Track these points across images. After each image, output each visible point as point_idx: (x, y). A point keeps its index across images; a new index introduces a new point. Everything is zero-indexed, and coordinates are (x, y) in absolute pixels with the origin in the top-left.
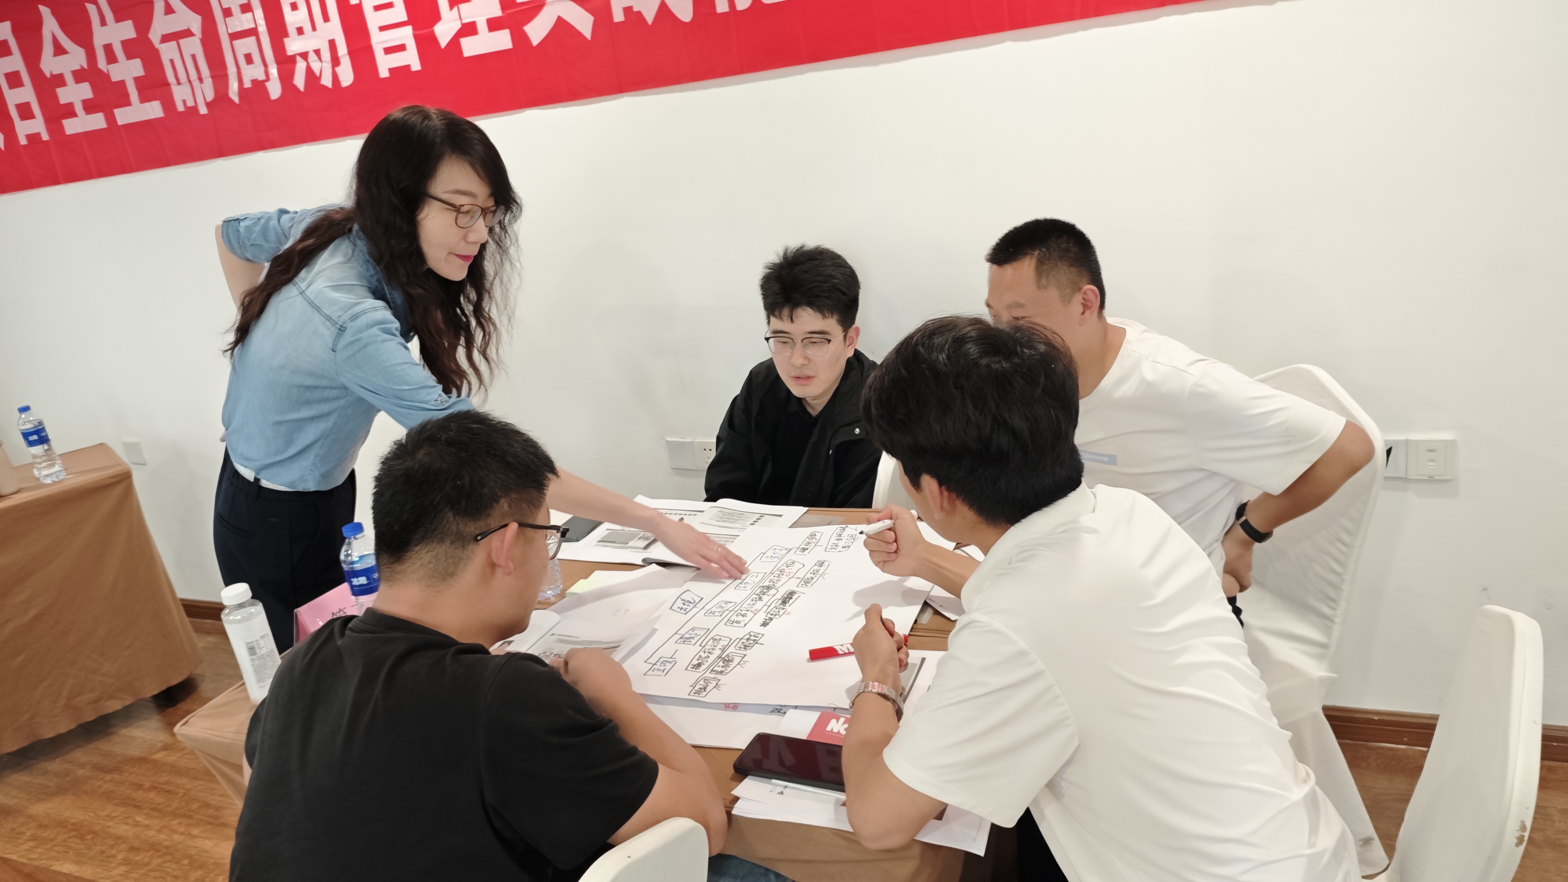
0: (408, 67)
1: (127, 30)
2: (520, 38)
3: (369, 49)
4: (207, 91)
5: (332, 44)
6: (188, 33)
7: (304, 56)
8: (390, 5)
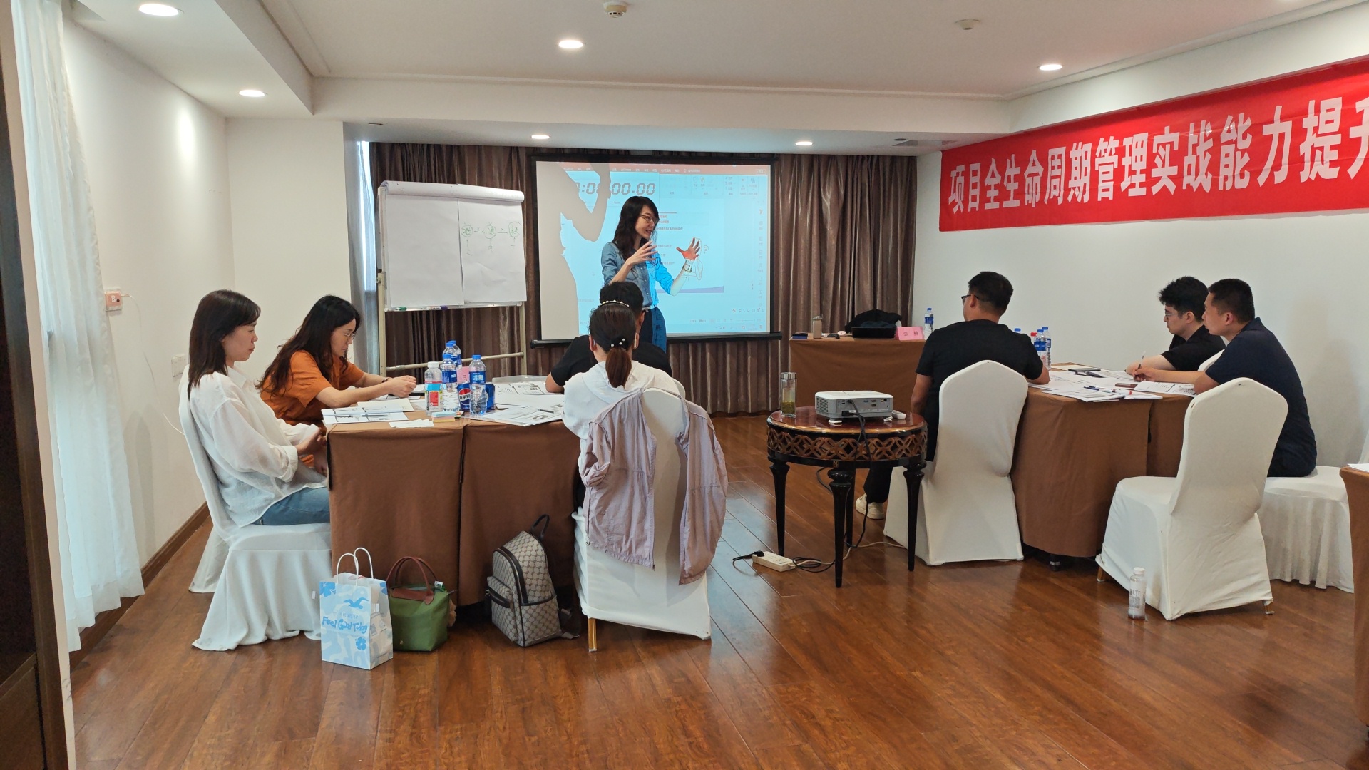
0: (1108, 198)
1: (1017, 171)
2: (1149, 191)
3: (1097, 189)
4: (1037, 198)
5: (1085, 185)
6: (1037, 174)
7: (1074, 188)
8: (1108, 172)
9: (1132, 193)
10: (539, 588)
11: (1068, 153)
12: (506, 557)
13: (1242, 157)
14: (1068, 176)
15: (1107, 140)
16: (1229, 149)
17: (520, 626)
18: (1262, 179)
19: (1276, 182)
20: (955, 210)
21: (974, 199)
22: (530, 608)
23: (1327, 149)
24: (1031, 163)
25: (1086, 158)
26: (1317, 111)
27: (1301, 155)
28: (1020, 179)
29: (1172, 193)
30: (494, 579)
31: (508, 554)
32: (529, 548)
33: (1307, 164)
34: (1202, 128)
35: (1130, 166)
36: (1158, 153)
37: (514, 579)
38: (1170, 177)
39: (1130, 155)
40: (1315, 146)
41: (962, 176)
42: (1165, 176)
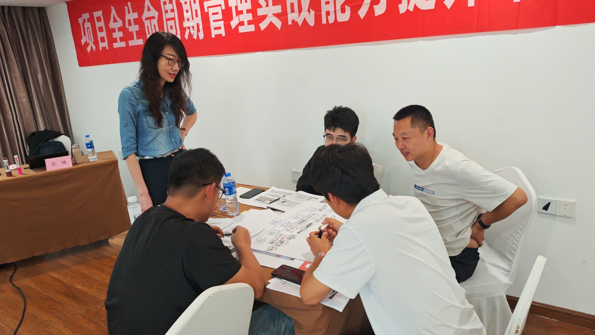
3: (209, 28)
5: (198, 25)
8: (217, 13)
9: (242, 30)
14: (181, 18)
18: (362, 12)
19: (376, 15)
21: (103, 40)
24: (146, 9)
25: (195, 3)
28: (139, 21)
29: (279, 28)
35: (236, 7)
38: (276, 15)
41: (88, 22)
42: (270, 14)
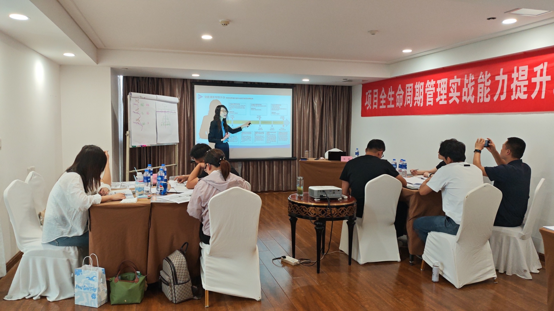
0: (431, 105)
1: (393, 93)
2: (448, 102)
3: (426, 101)
4: (401, 104)
5: (421, 99)
6: (401, 94)
7: (417, 101)
8: (431, 94)
9: (441, 103)
10: (183, 277)
11: (414, 86)
12: (168, 262)
13: (487, 89)
14: (414, 96)
15: (430, 81)
16: (482, 86)
17: (174, 294)
18: (495, 98)
19: (501, 100)
20: (368, 108)
21: (375, 104)
22: (179, 286)
23: (522, 87)
24: (399, 90)
25: (421, 88)
26: (518, 71)
27: (511, 89)
28: (394, 96)
29: (458, 103)
30: (163, 272)
31: (169, 261)
32: (179, 258)
33: (514, 93)
34: (470, 77)
35: (440, 92)
36: (451, 87)
37: (171, 273)
38: (457, 97)
39: (440, 87)
40: (517, 85)
41: (370, 94)
42: (455, 96)
